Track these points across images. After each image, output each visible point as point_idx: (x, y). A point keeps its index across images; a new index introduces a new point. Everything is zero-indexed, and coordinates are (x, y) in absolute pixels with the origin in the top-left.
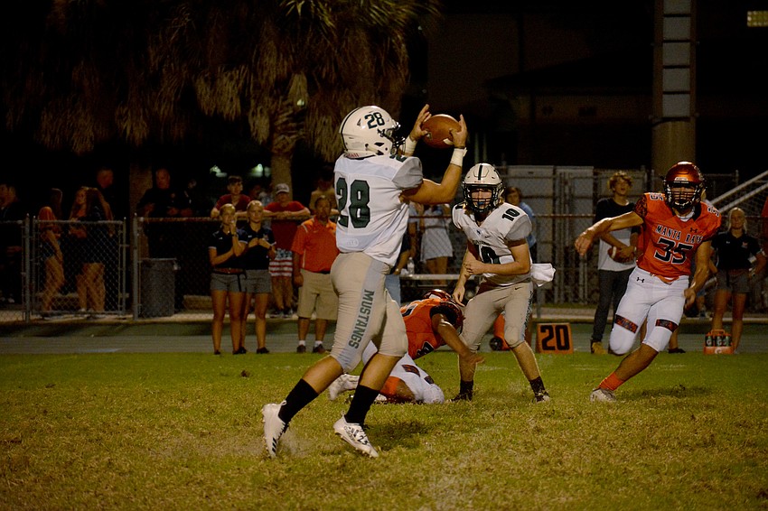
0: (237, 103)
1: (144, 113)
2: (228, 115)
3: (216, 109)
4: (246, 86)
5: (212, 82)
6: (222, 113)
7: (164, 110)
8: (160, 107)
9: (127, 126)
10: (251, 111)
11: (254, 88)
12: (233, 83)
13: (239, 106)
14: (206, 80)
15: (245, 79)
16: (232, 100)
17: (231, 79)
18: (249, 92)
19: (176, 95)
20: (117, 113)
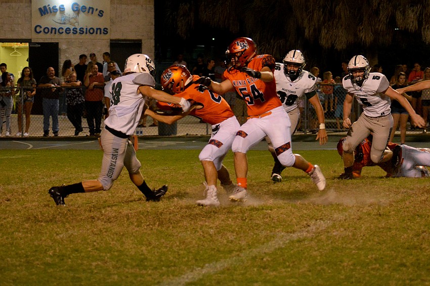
0: (416, 23)
1: (372, 29)
2: (411, 30)
3: (405, 27)
4: (421, 14)
5: (404, 13)
6: (408, 29)
7: (381, 27)
8: (379, 26)
9: (362, 35)
10: (423, 28)
11: (425, 16)
12: (414, 13)
13: (417, 25)
14: (401, 12)
15: (421, 11)
16: (413, 22)
17: (413, 11)
18: (422, 18)
19: (386, 20)
20: (358, 29)
